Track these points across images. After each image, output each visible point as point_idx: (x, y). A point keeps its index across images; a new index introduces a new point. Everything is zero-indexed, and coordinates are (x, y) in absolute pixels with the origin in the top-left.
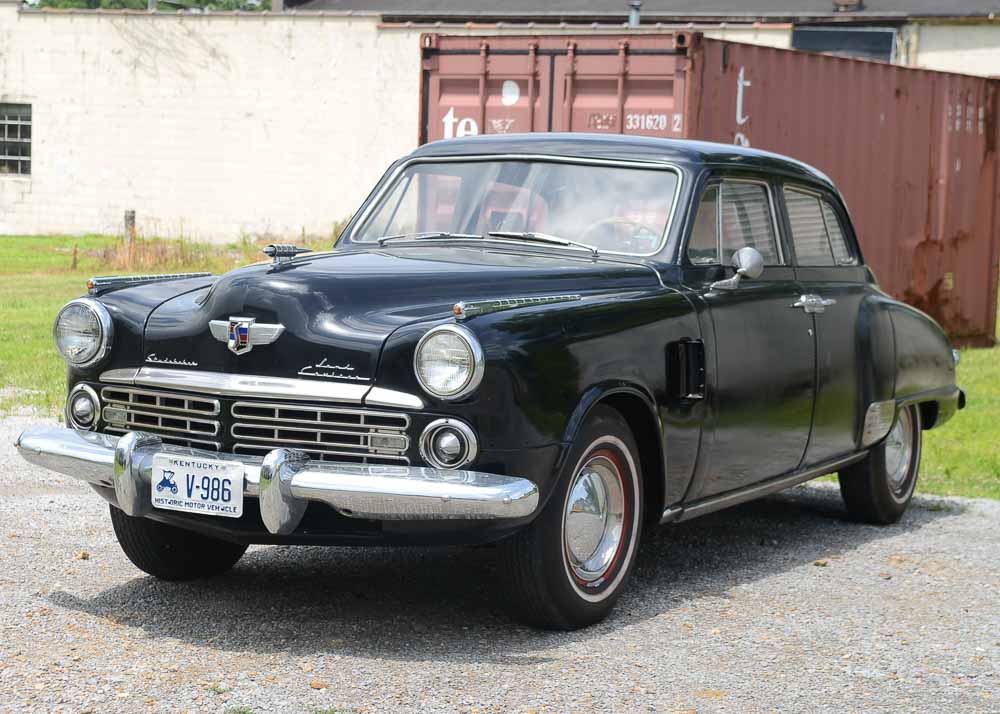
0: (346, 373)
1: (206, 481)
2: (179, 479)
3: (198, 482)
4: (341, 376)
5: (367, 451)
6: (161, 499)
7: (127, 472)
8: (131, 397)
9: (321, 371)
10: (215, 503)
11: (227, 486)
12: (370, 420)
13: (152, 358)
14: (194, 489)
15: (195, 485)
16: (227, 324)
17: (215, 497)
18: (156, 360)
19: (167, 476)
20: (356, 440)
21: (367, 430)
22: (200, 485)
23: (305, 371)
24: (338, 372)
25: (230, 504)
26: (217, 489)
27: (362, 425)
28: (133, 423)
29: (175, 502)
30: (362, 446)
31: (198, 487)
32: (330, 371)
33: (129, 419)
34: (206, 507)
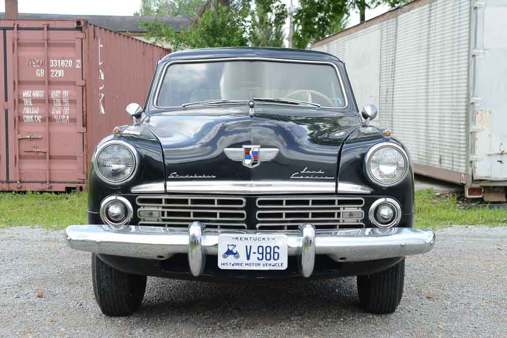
0: (320, 175)
1: (261, 249)
2: (240, 249)
3: (254, 249)
4: (317, 177)
5: (338, 221)
6: (225, 263)
7: (198, 249)
8: (163, 201)
9: (304, 175)
10: (269, 262)
11: (276, 250)
12: (340, 202)
13: (174, 175)
14: (252, 255)
15: (252, 251)
16: (242, 150)
17: (268, 258)
18: (177, 176)
19: (231, 248)
20: (332, 215)
21: (338, 209)
22: (256, 251)
23: (294, 176)
24: (314, 175)
25: (279, 261)
26: (270, 253)
27: (336, 206)
28: (166, 217)
29: (238, 264)
30: (336, 218)
31: (254, 253)
32: (309, 175)
33: (163, 215)
34: (261, 265)
